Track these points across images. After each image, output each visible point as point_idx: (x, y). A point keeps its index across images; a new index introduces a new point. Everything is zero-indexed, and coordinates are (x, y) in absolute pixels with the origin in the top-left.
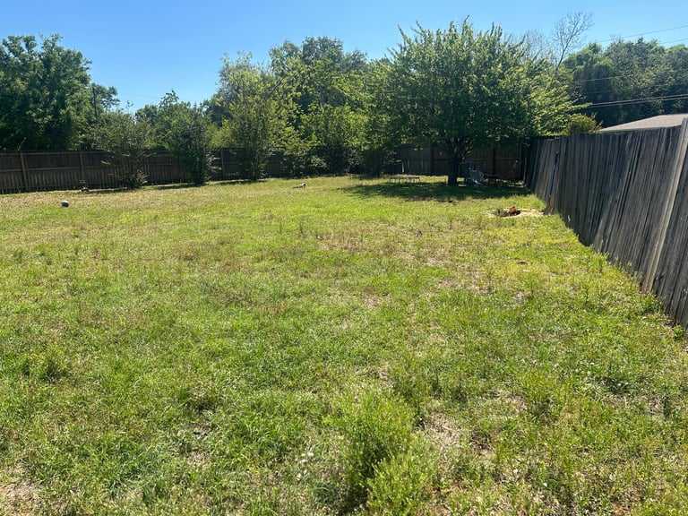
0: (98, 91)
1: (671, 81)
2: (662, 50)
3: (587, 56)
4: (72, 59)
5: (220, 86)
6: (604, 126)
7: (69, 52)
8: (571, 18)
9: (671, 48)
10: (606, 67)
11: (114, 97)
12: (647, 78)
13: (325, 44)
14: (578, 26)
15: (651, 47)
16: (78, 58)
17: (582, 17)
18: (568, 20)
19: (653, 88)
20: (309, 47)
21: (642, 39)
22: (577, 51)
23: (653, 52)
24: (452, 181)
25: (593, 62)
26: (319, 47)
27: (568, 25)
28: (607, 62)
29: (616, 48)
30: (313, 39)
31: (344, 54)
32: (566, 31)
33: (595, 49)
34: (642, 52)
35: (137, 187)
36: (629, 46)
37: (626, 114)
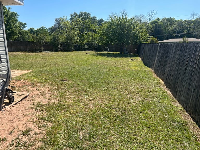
0: (21, 24)
1: (178, 29)
2: (176, 21)
3: (156, 21)
4: (14, 14)
5: (55, 24)
6: (159, 41)
7: (13, 12)
8: (151, 11)
9: (179, 20)
10: (161, 25)
11: (25, 26)
12: (172, 28)
13: (86, 14)
14: (154, 14)
15: (173, 20)
16: (16, 14)
17: (154, 11)
18: (151, 12)
19: (173, 31)
20: (81, 14)
21: (171, 18)
22: (153, 20)
23: (174, 21)
24: (121, 53)
25: (157, 23)
26: (84, 15)
27: (151, 13)
28: (161, 23)
29: (164, 20)
30: (82, 12)
31: (91, 17)
32: (150, 15)
33: (158, 19)
34: (171, 21)
35: (41, 51)
36: (167, 19)
37: (166, 38)
